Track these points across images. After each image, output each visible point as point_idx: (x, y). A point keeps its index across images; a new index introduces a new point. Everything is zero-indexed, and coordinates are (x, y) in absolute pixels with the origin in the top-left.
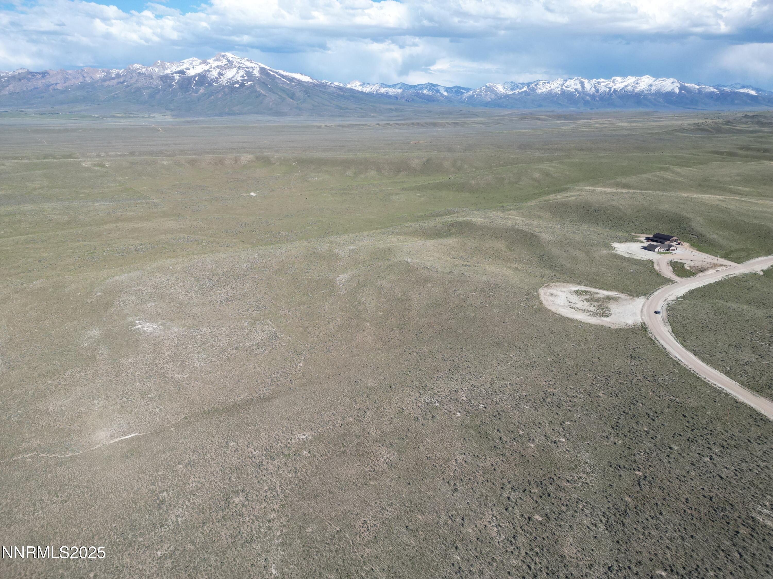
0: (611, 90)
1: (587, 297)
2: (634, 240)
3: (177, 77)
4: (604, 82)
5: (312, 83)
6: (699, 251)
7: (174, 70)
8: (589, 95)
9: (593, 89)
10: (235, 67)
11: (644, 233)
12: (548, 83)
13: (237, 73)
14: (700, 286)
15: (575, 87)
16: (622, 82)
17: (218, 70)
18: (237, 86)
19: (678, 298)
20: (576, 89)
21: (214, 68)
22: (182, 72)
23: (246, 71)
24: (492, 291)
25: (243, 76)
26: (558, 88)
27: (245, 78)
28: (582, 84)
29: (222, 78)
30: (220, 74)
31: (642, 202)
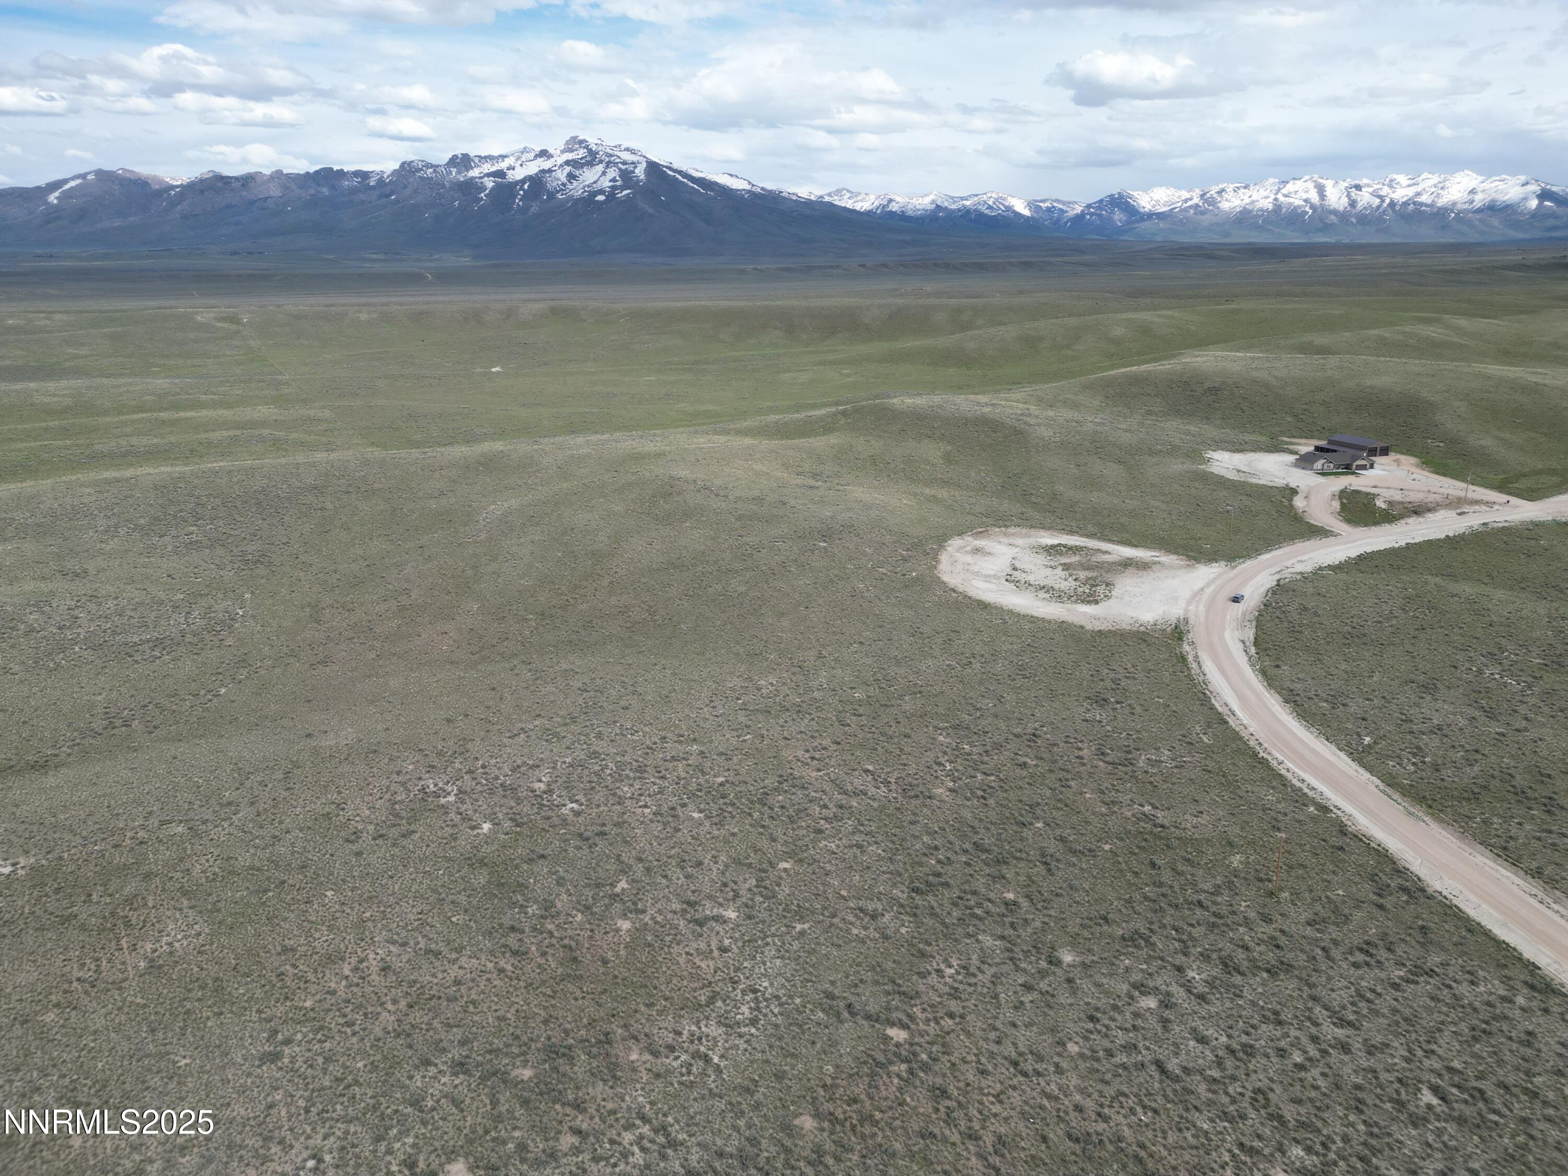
0: (1383, 201)
1: (1074, 559)
2: (1275, 448)
3: (489, 183)
4: (1368, 186)
5: (749, 191)
6: (1437, 473)
7: (486, 171)
8: (1335, 212)
9: (1345, 201)
10: (601, 162)
11: (1312, 437)
12: (1245, 187)
13: (604, 173)
14: (1397, 546)
15: (1305, 196)
16: (1409, 186)
17: (568, 169)
18: (601, 198)
19: (1320, 568)
20: (1306, 201)
21: (561, 166)
22: (500, 174)
23: (620, 169)
24: (824, 538)
25: (614, 180)
26: (1266, 197)
27: (618, 183)
28: (1321, 190)
29: (575, 183)
30: (571, 177)
31: (1329, 373)
